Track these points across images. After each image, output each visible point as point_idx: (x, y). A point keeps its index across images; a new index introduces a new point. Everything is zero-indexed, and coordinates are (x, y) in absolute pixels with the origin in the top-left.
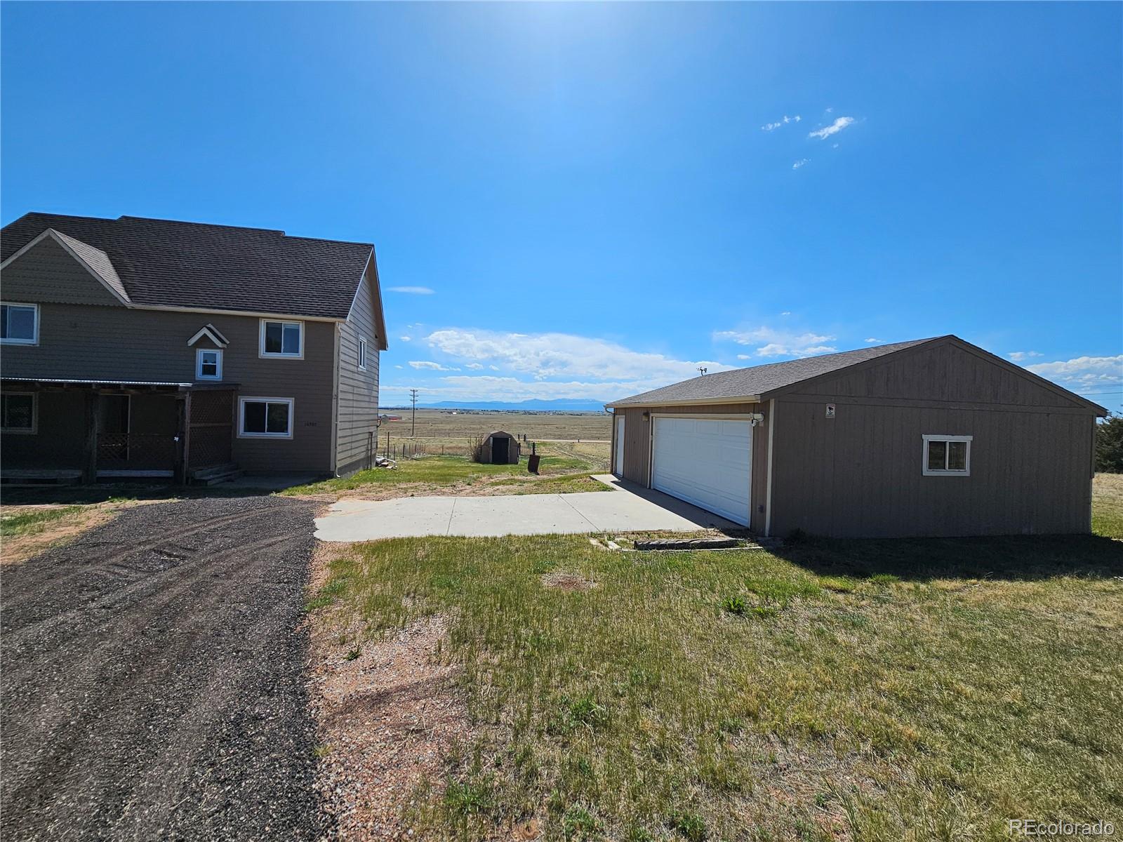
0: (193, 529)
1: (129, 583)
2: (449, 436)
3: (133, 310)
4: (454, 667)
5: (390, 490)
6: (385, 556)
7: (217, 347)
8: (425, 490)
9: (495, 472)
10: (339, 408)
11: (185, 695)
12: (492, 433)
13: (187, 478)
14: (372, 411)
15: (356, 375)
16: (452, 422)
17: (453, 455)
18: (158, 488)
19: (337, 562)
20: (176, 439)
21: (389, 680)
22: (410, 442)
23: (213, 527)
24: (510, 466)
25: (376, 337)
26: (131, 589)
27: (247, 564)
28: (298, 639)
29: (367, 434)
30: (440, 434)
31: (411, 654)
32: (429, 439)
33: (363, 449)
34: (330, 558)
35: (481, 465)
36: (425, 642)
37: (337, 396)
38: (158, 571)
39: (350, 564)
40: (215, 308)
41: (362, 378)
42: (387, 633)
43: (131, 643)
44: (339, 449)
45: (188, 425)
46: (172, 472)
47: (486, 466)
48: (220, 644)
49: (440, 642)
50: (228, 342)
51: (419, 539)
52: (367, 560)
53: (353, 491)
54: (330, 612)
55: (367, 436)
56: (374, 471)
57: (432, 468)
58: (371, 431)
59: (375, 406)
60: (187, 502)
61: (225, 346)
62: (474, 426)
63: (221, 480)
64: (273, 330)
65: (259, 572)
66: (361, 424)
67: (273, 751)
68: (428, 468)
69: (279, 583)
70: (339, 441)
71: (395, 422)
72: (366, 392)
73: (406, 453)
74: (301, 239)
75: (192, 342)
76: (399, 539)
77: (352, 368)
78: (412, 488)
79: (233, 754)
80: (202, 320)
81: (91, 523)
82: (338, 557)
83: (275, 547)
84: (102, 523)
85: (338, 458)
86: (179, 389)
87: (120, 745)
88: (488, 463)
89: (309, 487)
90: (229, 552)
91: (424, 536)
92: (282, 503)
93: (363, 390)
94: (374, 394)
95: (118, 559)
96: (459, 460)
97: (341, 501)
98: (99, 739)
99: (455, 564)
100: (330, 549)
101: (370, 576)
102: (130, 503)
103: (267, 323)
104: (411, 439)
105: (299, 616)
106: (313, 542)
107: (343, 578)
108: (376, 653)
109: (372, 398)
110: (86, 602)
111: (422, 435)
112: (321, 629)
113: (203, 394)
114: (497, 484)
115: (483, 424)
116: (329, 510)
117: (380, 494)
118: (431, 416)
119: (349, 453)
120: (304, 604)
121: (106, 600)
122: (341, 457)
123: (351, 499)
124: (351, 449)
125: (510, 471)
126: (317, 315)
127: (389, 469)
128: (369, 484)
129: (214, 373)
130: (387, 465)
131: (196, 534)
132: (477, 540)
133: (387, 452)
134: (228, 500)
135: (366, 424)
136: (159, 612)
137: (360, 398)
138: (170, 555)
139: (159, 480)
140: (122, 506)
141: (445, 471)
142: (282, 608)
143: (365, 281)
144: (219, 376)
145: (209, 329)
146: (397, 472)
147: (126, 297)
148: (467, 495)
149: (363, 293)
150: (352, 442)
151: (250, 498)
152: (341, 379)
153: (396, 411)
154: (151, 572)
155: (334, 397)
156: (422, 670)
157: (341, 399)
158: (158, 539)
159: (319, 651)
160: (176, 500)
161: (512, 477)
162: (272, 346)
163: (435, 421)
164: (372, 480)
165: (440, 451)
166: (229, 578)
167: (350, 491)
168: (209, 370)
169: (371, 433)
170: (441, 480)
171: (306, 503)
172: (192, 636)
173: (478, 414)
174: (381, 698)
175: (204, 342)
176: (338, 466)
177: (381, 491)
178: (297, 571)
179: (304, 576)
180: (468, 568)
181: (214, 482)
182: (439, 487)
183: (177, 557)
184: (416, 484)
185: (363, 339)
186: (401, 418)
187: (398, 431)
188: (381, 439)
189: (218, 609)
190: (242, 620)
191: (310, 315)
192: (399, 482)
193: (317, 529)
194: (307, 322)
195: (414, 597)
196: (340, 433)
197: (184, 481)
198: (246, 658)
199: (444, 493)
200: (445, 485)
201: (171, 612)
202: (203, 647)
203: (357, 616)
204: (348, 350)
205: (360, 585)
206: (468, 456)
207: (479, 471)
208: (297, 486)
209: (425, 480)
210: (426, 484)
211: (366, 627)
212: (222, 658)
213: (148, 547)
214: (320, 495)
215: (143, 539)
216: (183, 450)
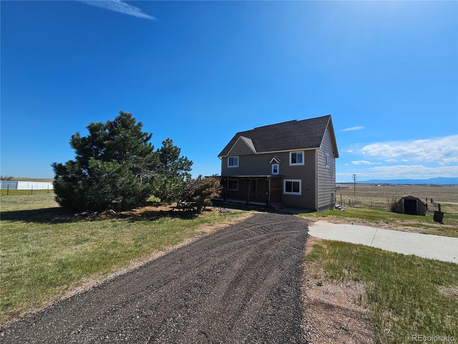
0: (270, 223)
1: (255, 236)
2: (376, 197)
3: (257, 154)
4: (368, 311)
5: (341, 220)
6: (337, 248)
7: (277, 163)
8: (360, 222)
9: (407, 218)
10: (318, 183)
11: (266, 274)
12: (403, 196)
13: (270, 206)
14: (333, 185)
15: (325, 169)
16: (378, 190)
17: (378, 207)
18: (263, 208)
19: (316, 245)
20: (267, 193)
21: (334, 301)
22: (353, 199)
23: (276, 223)
24: (419, 216)
25: (333, 153)
26: (255, 238)
27: (285, 238)
28: (299, 270)
29: (331, 194)
30: (370, 196)
31: (345, 295)
32: (364, 198)
33: (329, 201)
34: (313, 243)
35: (397, 214)
36: (353, 292)
37: (317, 178)
38: (261, 234)
39: (321, 248)
40: (277, 151)
41: (327, 171)
42: (335, 281)
43: (254, 253)
44: (319, 200)
45: (270, 189)
46: (266, 204)
47: (399, 214)
48: (275, 262)
49: (361, 296)
50: (280, 161)
51: (355, 245)
52: (328, 248)
53: (325, 218)
54: (311, 264)
55: (331, 195)
56: (335, 211)
57: (365, 212)
58: (332, 193)
59: (334, 182)
60: (269, 214)
61: (279, 163)
62: (393, 193)
63: (279, 208)
64: (294, 155)
65: (288, 242)
66: (328, 190)
67: (288, 305)
68: (363, 212)
69: (294, 247)
70: (319, 197)
71: (346, 189)
72: (329, 176)
73: (350, 204)
74: (302, 121)
75: (270, 162)
76: (344, 242)
77: (323, 167)
78: (353, 220)
79: (277, 300)
80: (273, 155)
81: (248, 217)
82: (317, 243)
83: (294, 234)
84: (250, 217)
85: (318, 204)
86: (268, 178)
87: (250, 281)
88: (401, 213)
89: (307, 214)
90: (280, 233)
91: (358, 244)
92: (297, 219)
93: (328, 175)
94: (333, 177)
95: (252, 228)
96: (382, 210)
97: (319, 221)
98: (246, 277)
99: (374, 262)
100: (314, 240)
101: (329, 255)
102: (256, 212)
103: (292, 153)
104: (354, 198)
105: (301, 262)
106: (307, 236)
107: (318, 252)
108: (328, 287)
109: (332, 179)
110: (245, 238)
111: (361, 196)
112: (307, 270)
113: (274, 178)
114: (407, 225)
115: (399, 192)
116: (314, 224)
117: (337, 221)
118: (366, 187)
119: (323, 202)
120: (303, 258)
121: (250, 239)
122: (319, 204)
123: (323, 221)
124: (324, 200)
125: (419, 219)
126: (309, 148)
127: (342, 211)
128: (332, 216)
129: (276, 172)
130: (341, 209)
131: (271, 225)
132: (390, 253)
133: (341, 203)
134: (280, 215)
135: (330, 190)
136: (261, 246)
137: (327, 179)
138: (264, 230)
139: (263, 206)
140: (254, 213)
141: (372, 215)
142: (295, 257)
143: (327, 131)
144: (278, 173)
145: (275, 158)
146: (346, 212)
147: (255, 151)
148: (385, 228)
149: (327, 135)
150: (324, 197)
151: (287, 215)
152: (318, 172)
153: (346, 184)
154: (260, 234)
155: (316, 179)
156: (350, 304)
157: (319, 180)
158: (262, 224)
159: (306, 277)
160: (267, 213)
161: (420, 223)
162: (294, 161)
163: (367, 190)
164: (333, 215)
165: (370, 204)
166: (279, 241)
167: (323, 218)
168: (275, 171)
169: (333, 194)
170: (369, 219)
171: (305, 220)
172: (268, 257)
173: (394, 186)
174: (329, 307)
175: (274, 162)
176: (318, 207)
177: (337, 220)
178: (301, 245)
179: (303, 248)
180: (381, 266)
181: (277, 208)
182: (368, 222)
183: (266, 231)
184: (355, 219)
185: (327, 154)
186: (348, 188)
187: (347, 193)
188: (338, 197)
189: (276, 251)
190: (282, 257)
191: (306, 148)
192: (346, 217)
193: (309, 231)
194: (305, 151)
195: (349, 270)
196: (319, 194)
197: (269, 207)
198: (282, 270)
199: (370, 225)
200: (371, 221)
201: (263, 248)
202: (271, 261)
203: (322, 270)
204: (321, 160)
205: (324, 257)
206: (388, 208)
207: (394, 217)
208: (303, 213)
209: (360, 218)
210: (361, 220)
211: (325, 275)
212: (276, 267)
213: (259, 226)
214: (311, 218)
215: (258, 223)
216: (268, 197)
